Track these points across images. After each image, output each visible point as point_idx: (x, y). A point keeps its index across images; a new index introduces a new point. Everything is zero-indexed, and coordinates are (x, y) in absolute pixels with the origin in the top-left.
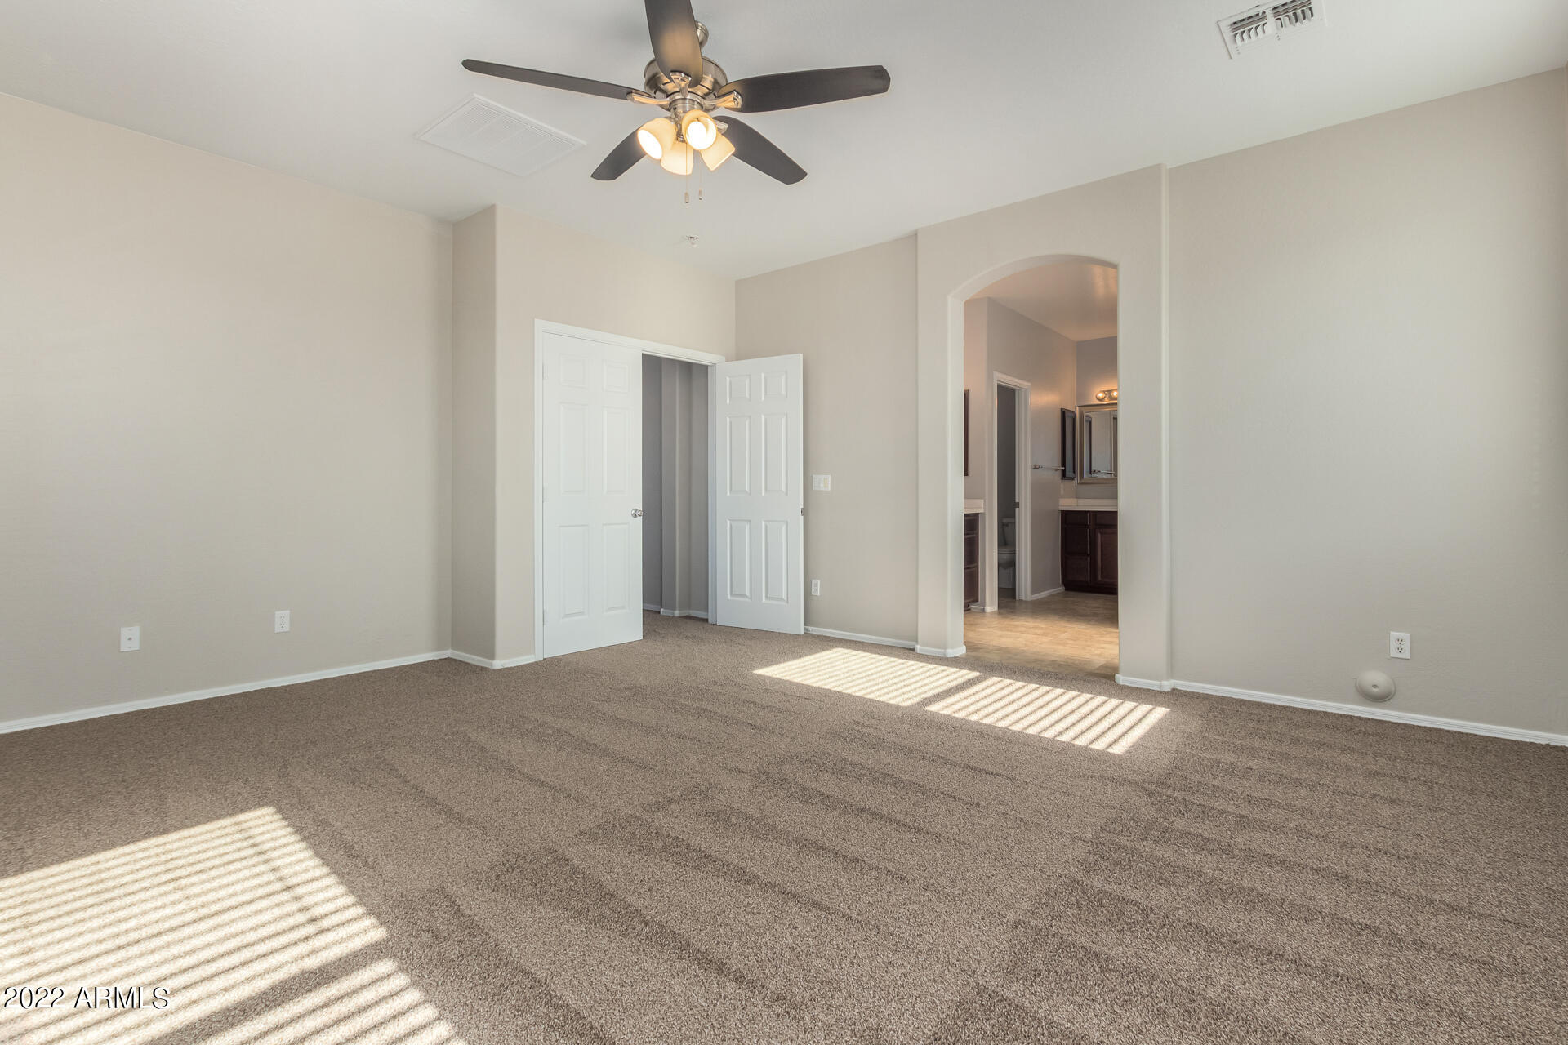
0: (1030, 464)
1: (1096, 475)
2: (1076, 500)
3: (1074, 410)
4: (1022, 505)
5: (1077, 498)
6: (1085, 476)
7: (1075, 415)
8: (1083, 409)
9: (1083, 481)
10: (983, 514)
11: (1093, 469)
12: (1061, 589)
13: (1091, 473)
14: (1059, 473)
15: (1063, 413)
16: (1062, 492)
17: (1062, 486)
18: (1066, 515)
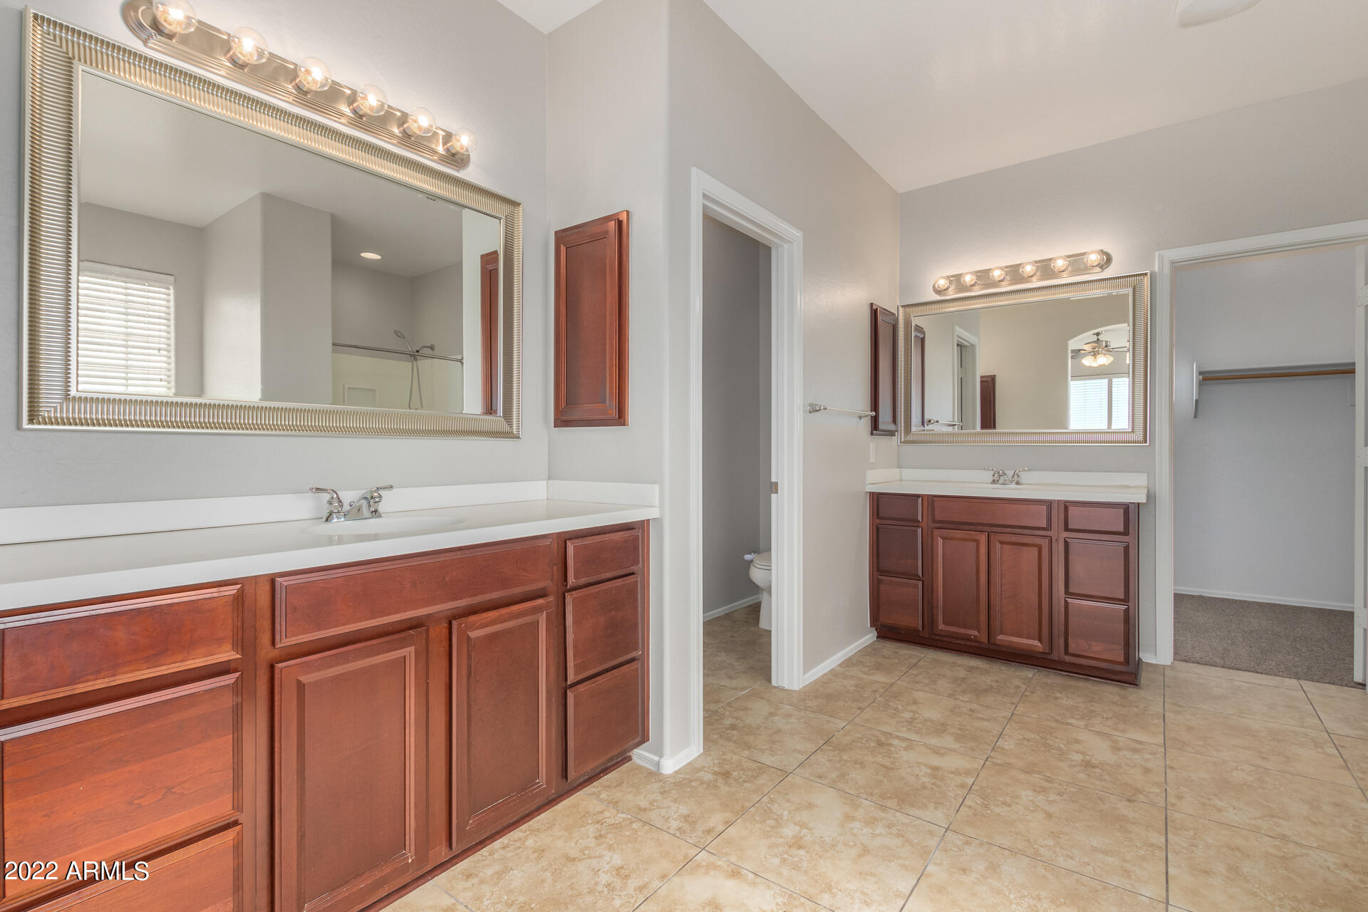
0: (799, 401)
1: (930, 427)
2: (898, 470)
3: (896, 312)
4: (784, 487)
5: (899, 467)
6: (913, 429)
7: (897, 320)
8: (908, 310)
9: (910, 438)
10: (658, 521)
11: (927, 417)
12: (870, 637)
13: (923, 424)
14: (866, 424)
15: (874, 313)
16: (872, 460)
17: (872, 446)
18: (879, 502)
